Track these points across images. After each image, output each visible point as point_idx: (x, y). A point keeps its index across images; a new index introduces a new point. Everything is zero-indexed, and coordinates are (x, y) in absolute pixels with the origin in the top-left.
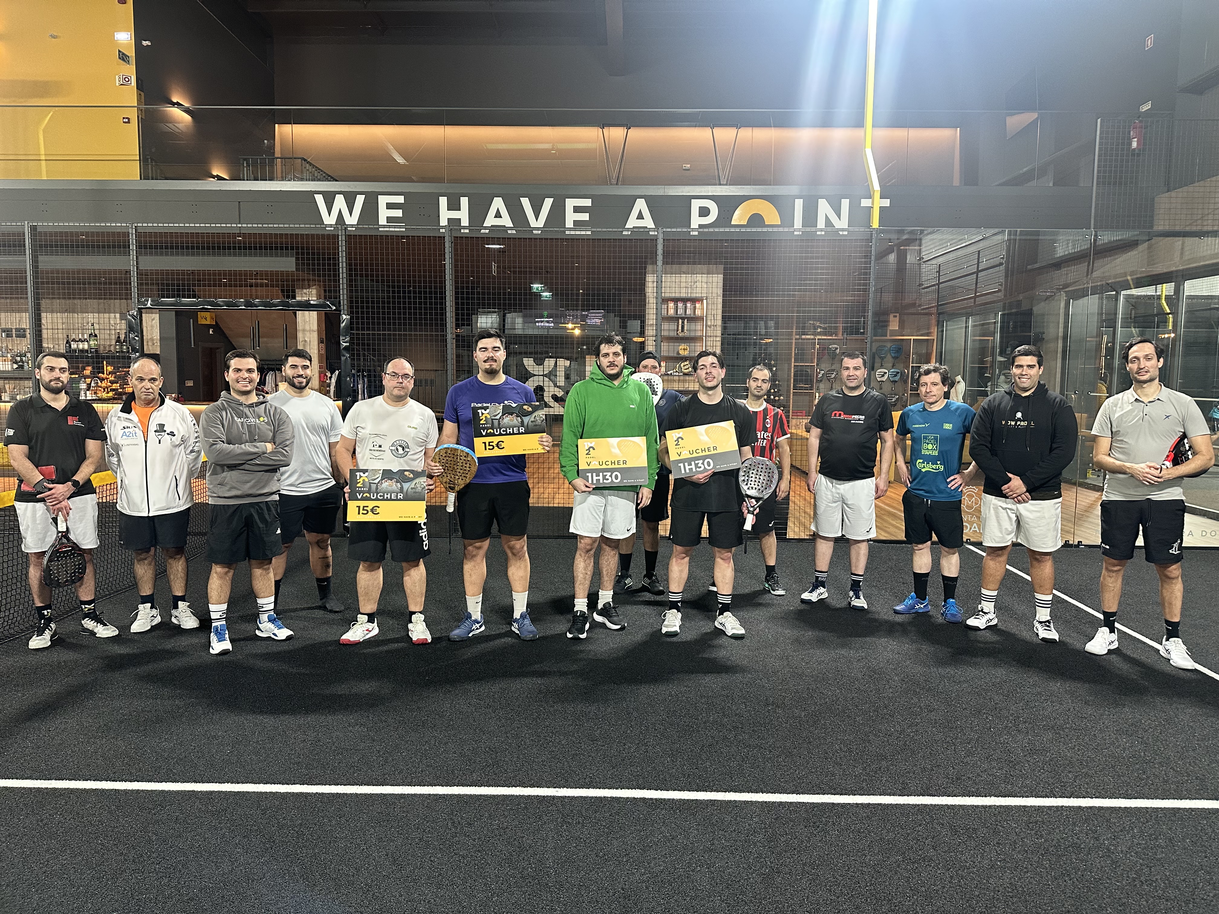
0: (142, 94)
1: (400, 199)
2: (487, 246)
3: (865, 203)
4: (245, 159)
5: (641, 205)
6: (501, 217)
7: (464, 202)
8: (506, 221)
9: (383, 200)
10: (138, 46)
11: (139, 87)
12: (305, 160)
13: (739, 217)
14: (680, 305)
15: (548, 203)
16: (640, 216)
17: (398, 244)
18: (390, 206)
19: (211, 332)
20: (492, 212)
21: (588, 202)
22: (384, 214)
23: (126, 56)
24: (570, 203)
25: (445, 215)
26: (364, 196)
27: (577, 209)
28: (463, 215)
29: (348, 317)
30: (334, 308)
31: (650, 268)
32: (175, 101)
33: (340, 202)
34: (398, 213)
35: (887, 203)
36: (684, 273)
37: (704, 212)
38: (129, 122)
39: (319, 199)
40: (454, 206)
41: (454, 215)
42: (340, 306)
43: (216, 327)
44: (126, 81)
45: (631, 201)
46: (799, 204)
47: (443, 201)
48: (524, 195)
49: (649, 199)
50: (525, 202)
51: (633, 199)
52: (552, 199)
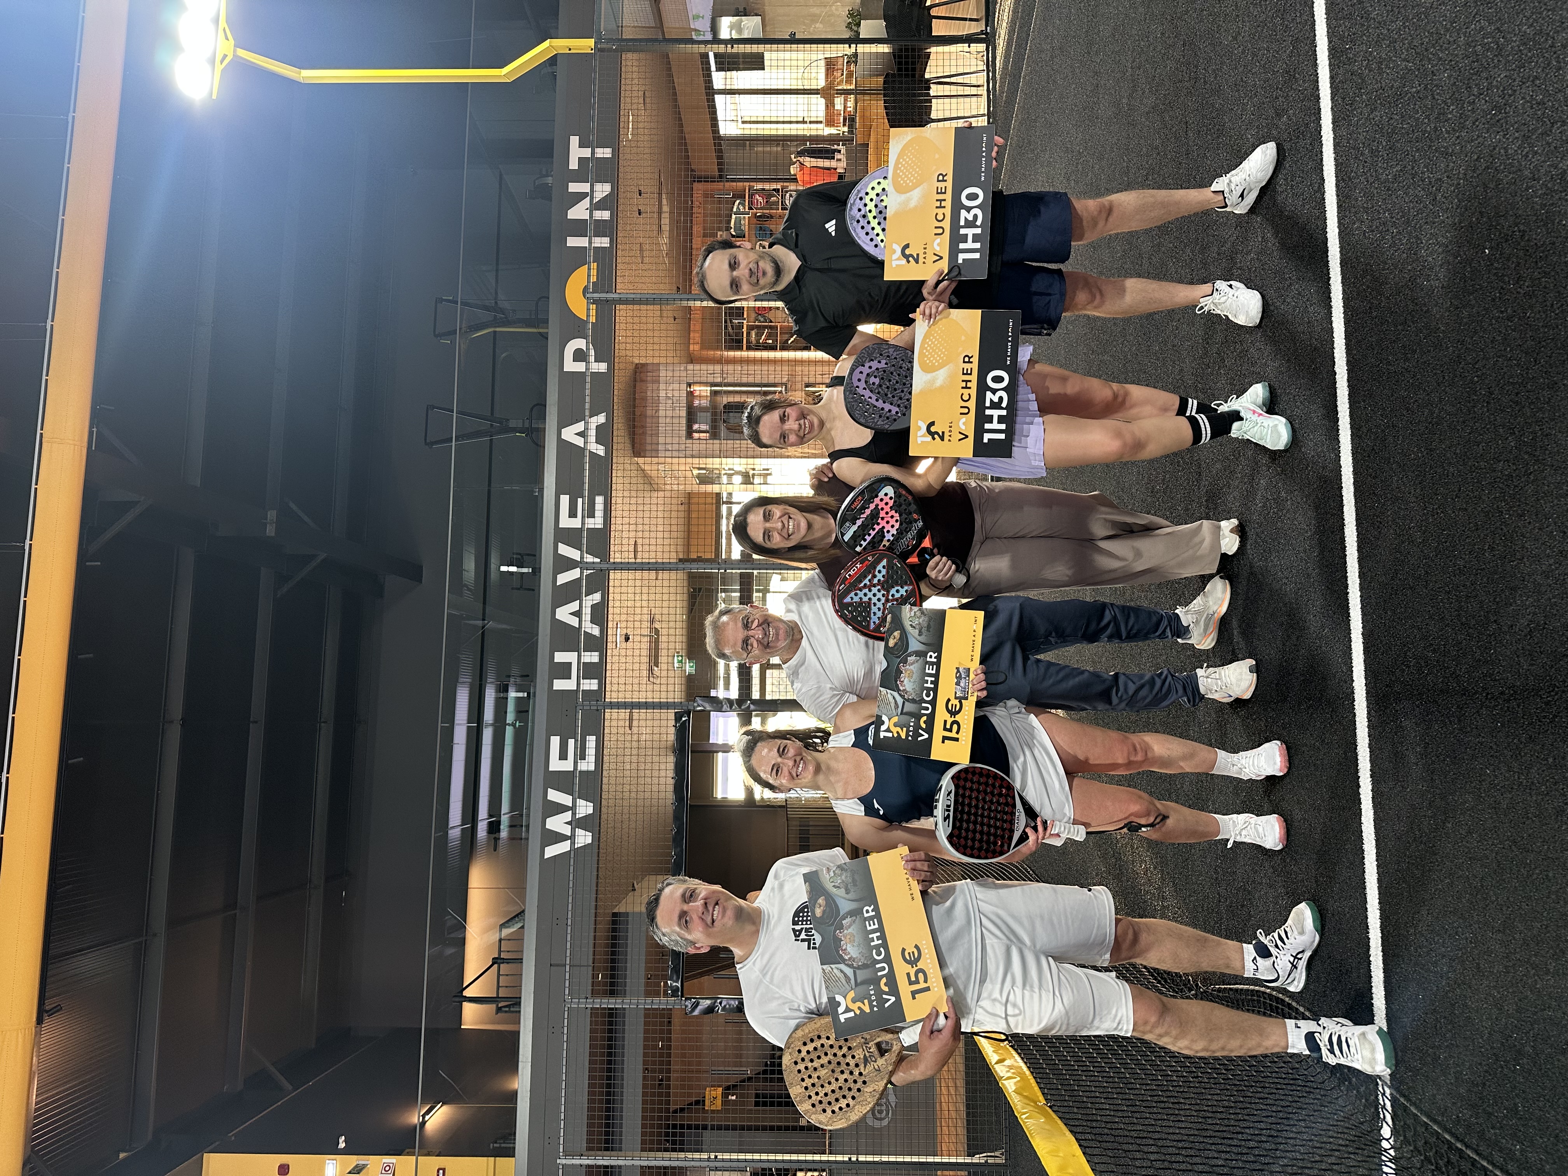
0: (407, 1150)
1: (556, 742)
3: (574, 164)
5: (570, 434)
6: (581, 611)
7: (559, 657)
9: (556, 764)
10: (346, 1152)
11: (398, 1154)
16: (584, 434)
18: (563, 755)
19: (733, 1098)
20: (574, 622)
21: (565, 500)
22: (573, 764)
23: (358, 1164)
24: (566, 522)
27: (573, 513)
28: (575, 659)
32: (418, 1120)
34: (572, 744)
35: (574, 139)
36: (657, 411)
37: (580, 355)
38: (444, 1169)
40: (564, 671)
41: (574, 671)
43: (726, 1090)
44: (389, 1170)
45: (565, 446)
46: (572, 242)
48: (555, 580)
49: (564, 423)
50: (563, 578)
51: (561, 443)
52: (560, 544)
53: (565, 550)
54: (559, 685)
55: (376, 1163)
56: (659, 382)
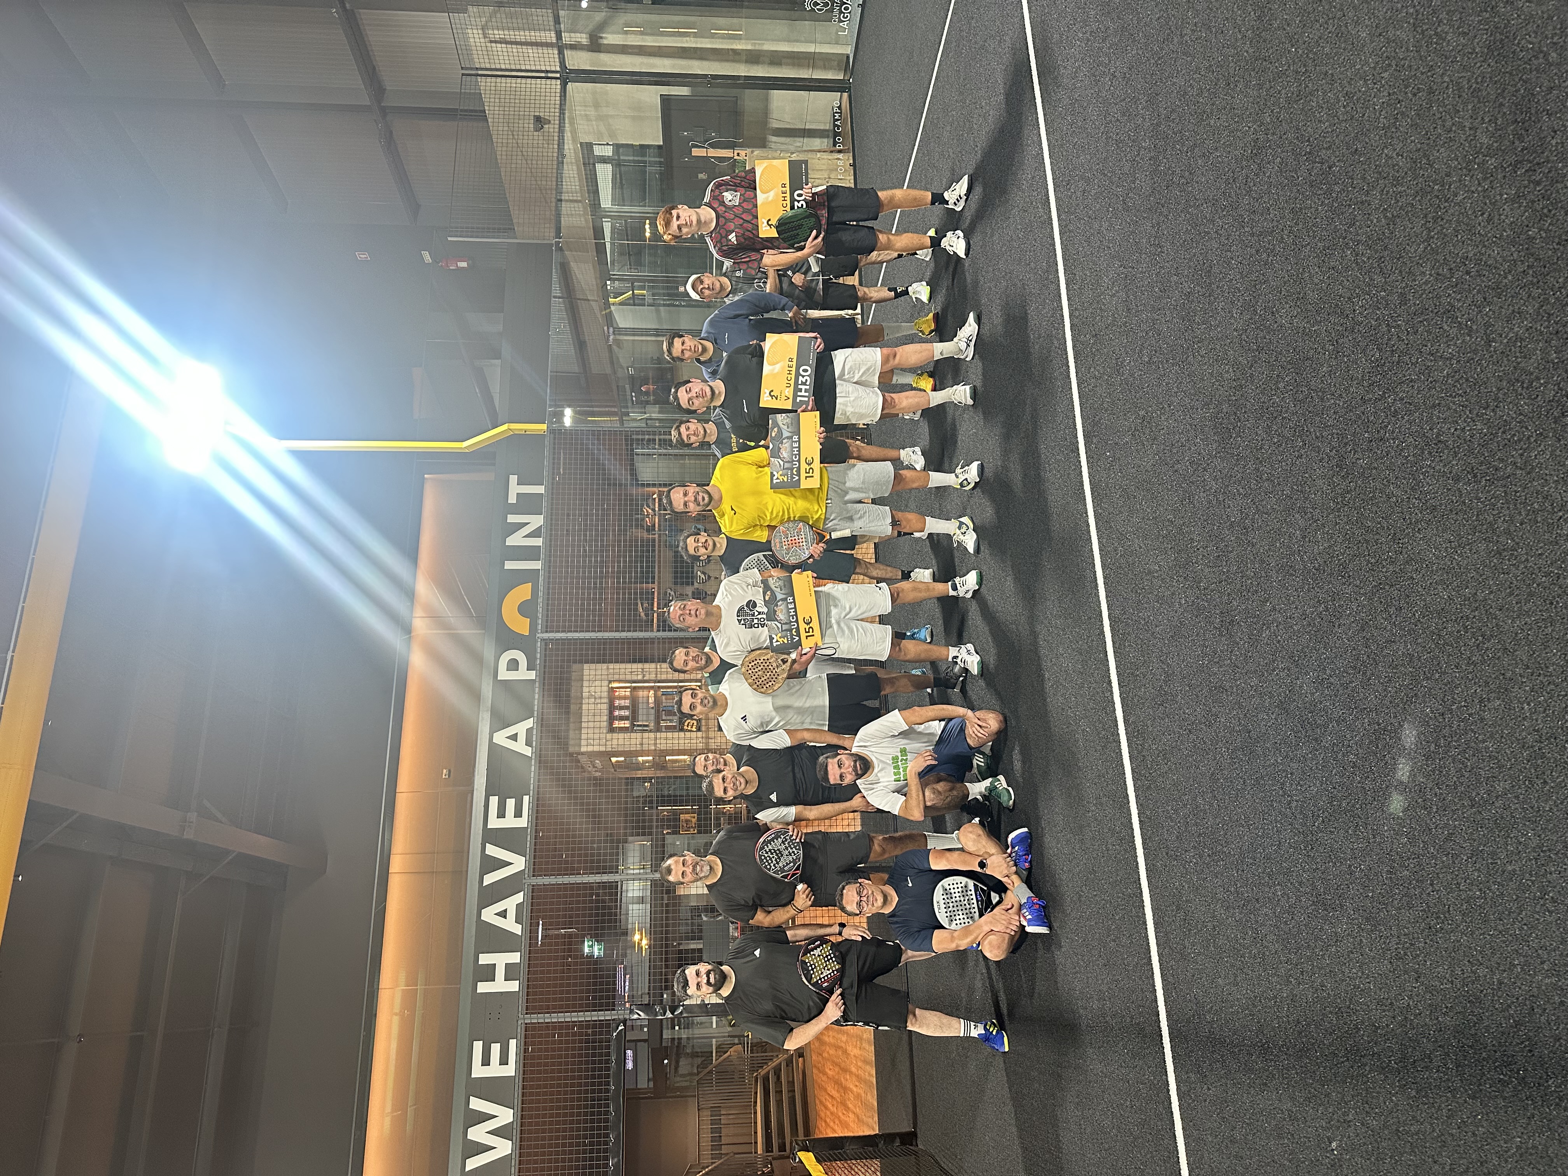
1: (477, 1047)
3: (512, 500)
5: (500, 738)
6: (505, 911)
7: (485, 959)
8: (511, 903)
9: (478, 1070)
13: (521, 626)
14: (617, 713)
16: (515, 737)
18: (486, 1062)
20: (499, 922)
21: (494, 801)
22: (495, 1070)
25: (501, 985)
26: (472, 1099)
27: (501, 814)
28: (501, 960)
33: (477, 1133)
34: (496, 1048)
35: (514, 479)
36: (581, 708)
37: (513, 665)
39: (472, 1164)
40: (489, 973)
41: (500, 973)
45: (495, 750)
46: (509, 565)
48: (481, 880)
49: (496, 727)
50: (489, 879)
51: (492, 746)
52: (487, 844)
53: (492, 850)
54: (483, 987)
56: (582, 680)
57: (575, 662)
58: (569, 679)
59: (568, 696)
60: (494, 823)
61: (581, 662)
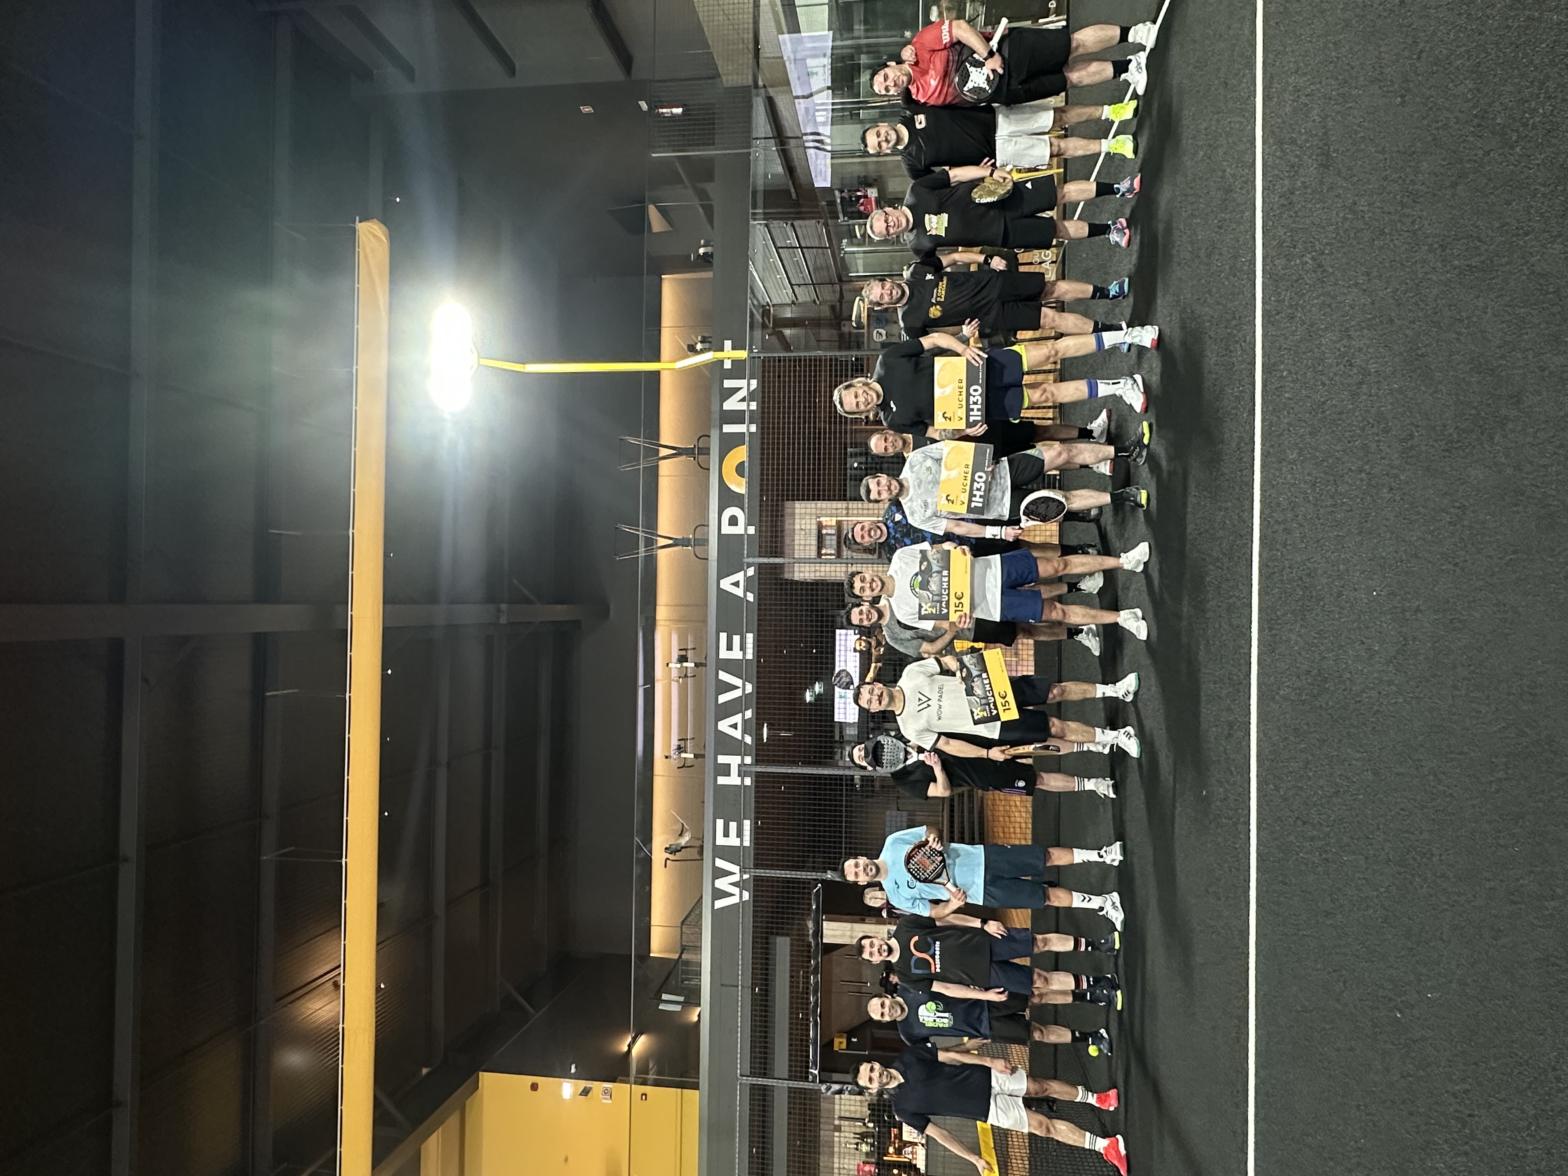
0: (620, 1078)
1: (720, 823)
2: (765, 741)
3: (728, 365)
4: (682, 982)
5: (726, 584)
6: (736, 724)
7: (722, 759)
8: (740, 718)
9: (721, 841)
10: (576, 1077)
11: (613, 1081)
12: (683, 921)
13: (739, 486)
15: (724, 676)
16: (736, 584)
17: (762, 828)
18: (726, 834)
19: (855, 1040)
20: (731, 732)
21: (723, 636)
22: (734, 841)
23: (585, 1088)
25: (735, 779)
26: (717, 859)
27: (730, 648)
28: (735, 761)
29: (829, 872)
30: (819, 885)
31: (787, 576)
32: (626, 1049)
33: (722, 884)
34: (733, 825)
35: (728, 344)
36: (793, 540)
37: (733, 521)
38: (646, 1095)
39: (720, 904)
40: (725, 770)
41: (734, 770)
42: (817, 879)
43: (850, 1034)
44: (608, 1093)
45: (722, 594)
46: (728, 429)
47: (722, 780)
48: (717, 700)
49: (721, 576)
50: (723, 698)
51: (720, 591)
52: (720, 672)
55: (598, 1086)
56: (793, 514)
57: (788, 500)
58: (782, 516)
59: (782, 531)
60: (724, 654)
61: (793, 500)
